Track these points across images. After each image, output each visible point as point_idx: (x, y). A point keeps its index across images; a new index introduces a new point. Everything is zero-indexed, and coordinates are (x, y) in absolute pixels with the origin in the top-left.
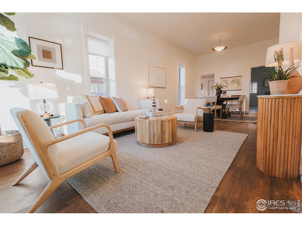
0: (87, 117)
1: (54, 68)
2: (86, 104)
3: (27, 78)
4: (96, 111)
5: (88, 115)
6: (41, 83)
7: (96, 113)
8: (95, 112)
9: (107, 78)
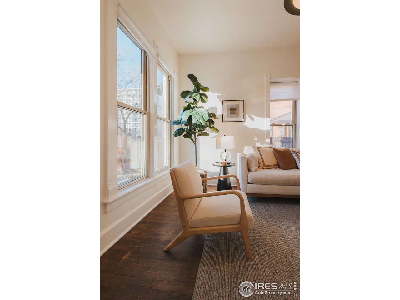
0: (252, 171)
1: (242, 122)
2: (252, 157)
3: (216, 133)
4: (266, 165)
5: (253, 169)
6: (225, 135)
7: (265, 168)
8: (264, 166)
9: (294, 125)
